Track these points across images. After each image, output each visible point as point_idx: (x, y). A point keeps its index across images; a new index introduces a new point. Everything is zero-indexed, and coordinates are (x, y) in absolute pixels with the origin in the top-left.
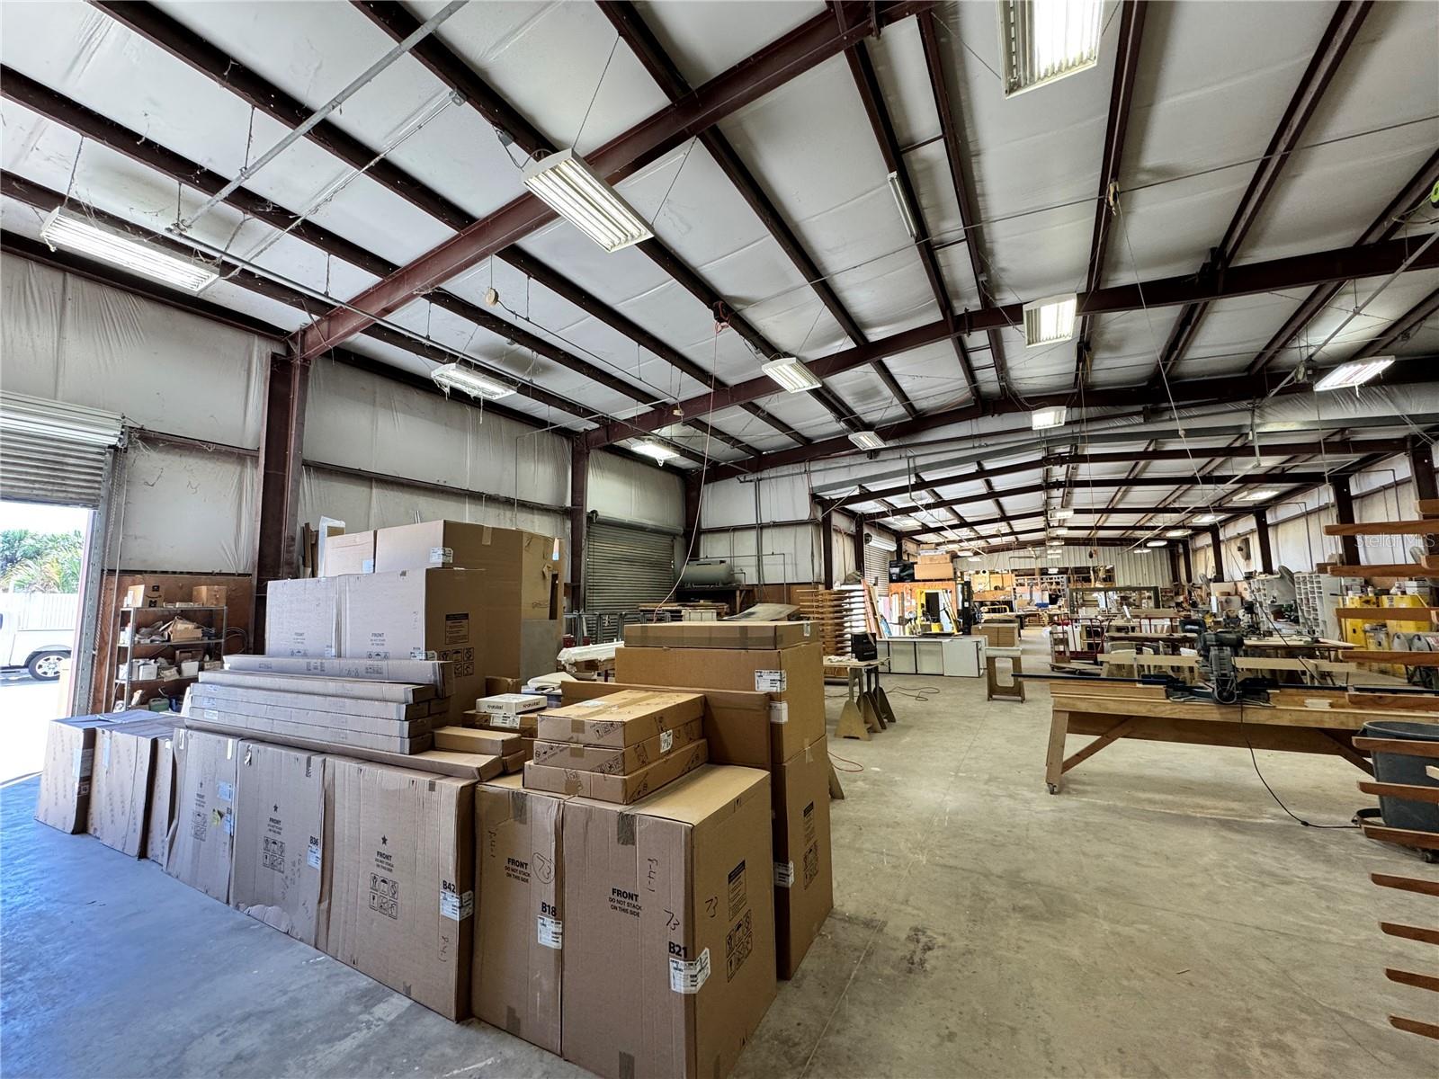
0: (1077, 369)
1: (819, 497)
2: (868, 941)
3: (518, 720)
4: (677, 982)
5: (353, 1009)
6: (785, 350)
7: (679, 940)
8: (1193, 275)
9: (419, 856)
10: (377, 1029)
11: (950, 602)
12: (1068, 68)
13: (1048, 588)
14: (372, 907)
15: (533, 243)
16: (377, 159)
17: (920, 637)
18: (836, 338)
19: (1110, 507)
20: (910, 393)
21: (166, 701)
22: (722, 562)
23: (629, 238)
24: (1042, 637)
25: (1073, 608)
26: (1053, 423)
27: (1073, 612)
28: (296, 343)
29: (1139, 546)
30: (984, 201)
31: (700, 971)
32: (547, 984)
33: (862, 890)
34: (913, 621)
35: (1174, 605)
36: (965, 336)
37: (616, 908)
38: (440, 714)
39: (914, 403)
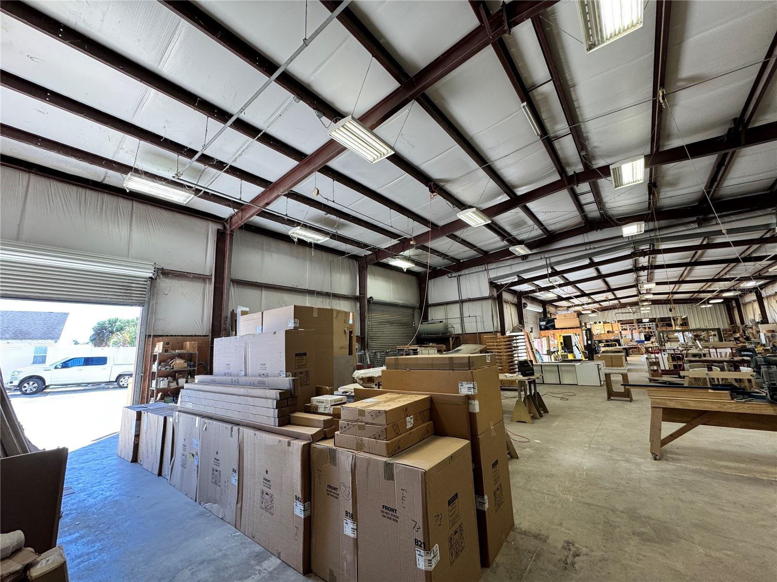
0: (650, 199)
1: (495, 283)
2: (537, 548)
3: (332, 409)
4: (420, 563)
5: (252, 562)
6: (469, 205)
7: (421, 538)
8: (723, 136)
9: (283, 481)
10: (264, 575)
11: (579, 341)
12: (624, 30)
13: (643, 331)
14: (262, 508)
15: (335, 164)
16: (262, 133)
17: (561, 362)
18: (498, 195)
19: (681, 280)
20: (544, 221)
21: (171, 398)
22: (441, 322)
23: (382, 155)
24: (641, 361)
25: (662, 342)
26: (636, 231)
27: (661, 345)
28: (228, 224)
29: (704, 303)
30: (580, 110)
31: (433, 557)
32: (350, 558)
33: (532, 515)
34: (556, 353)
35: (733, 339)
36: (575, 187)
37: (384, 516)
38: (293, 405)
39: (547, 227)
